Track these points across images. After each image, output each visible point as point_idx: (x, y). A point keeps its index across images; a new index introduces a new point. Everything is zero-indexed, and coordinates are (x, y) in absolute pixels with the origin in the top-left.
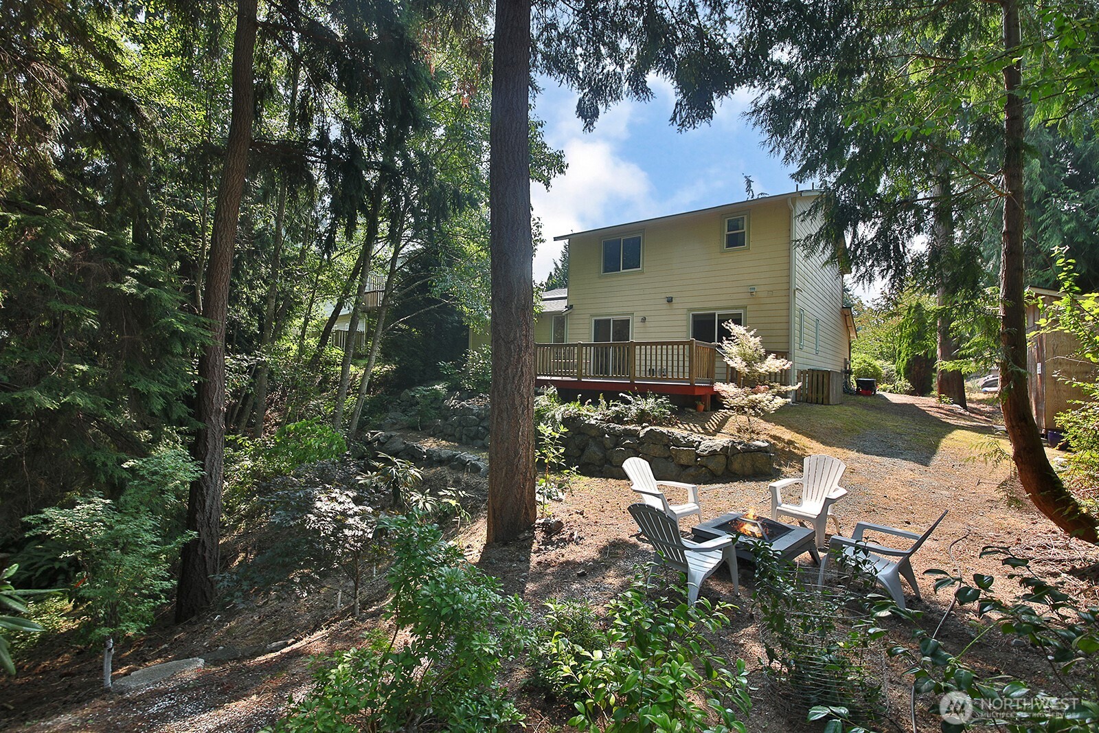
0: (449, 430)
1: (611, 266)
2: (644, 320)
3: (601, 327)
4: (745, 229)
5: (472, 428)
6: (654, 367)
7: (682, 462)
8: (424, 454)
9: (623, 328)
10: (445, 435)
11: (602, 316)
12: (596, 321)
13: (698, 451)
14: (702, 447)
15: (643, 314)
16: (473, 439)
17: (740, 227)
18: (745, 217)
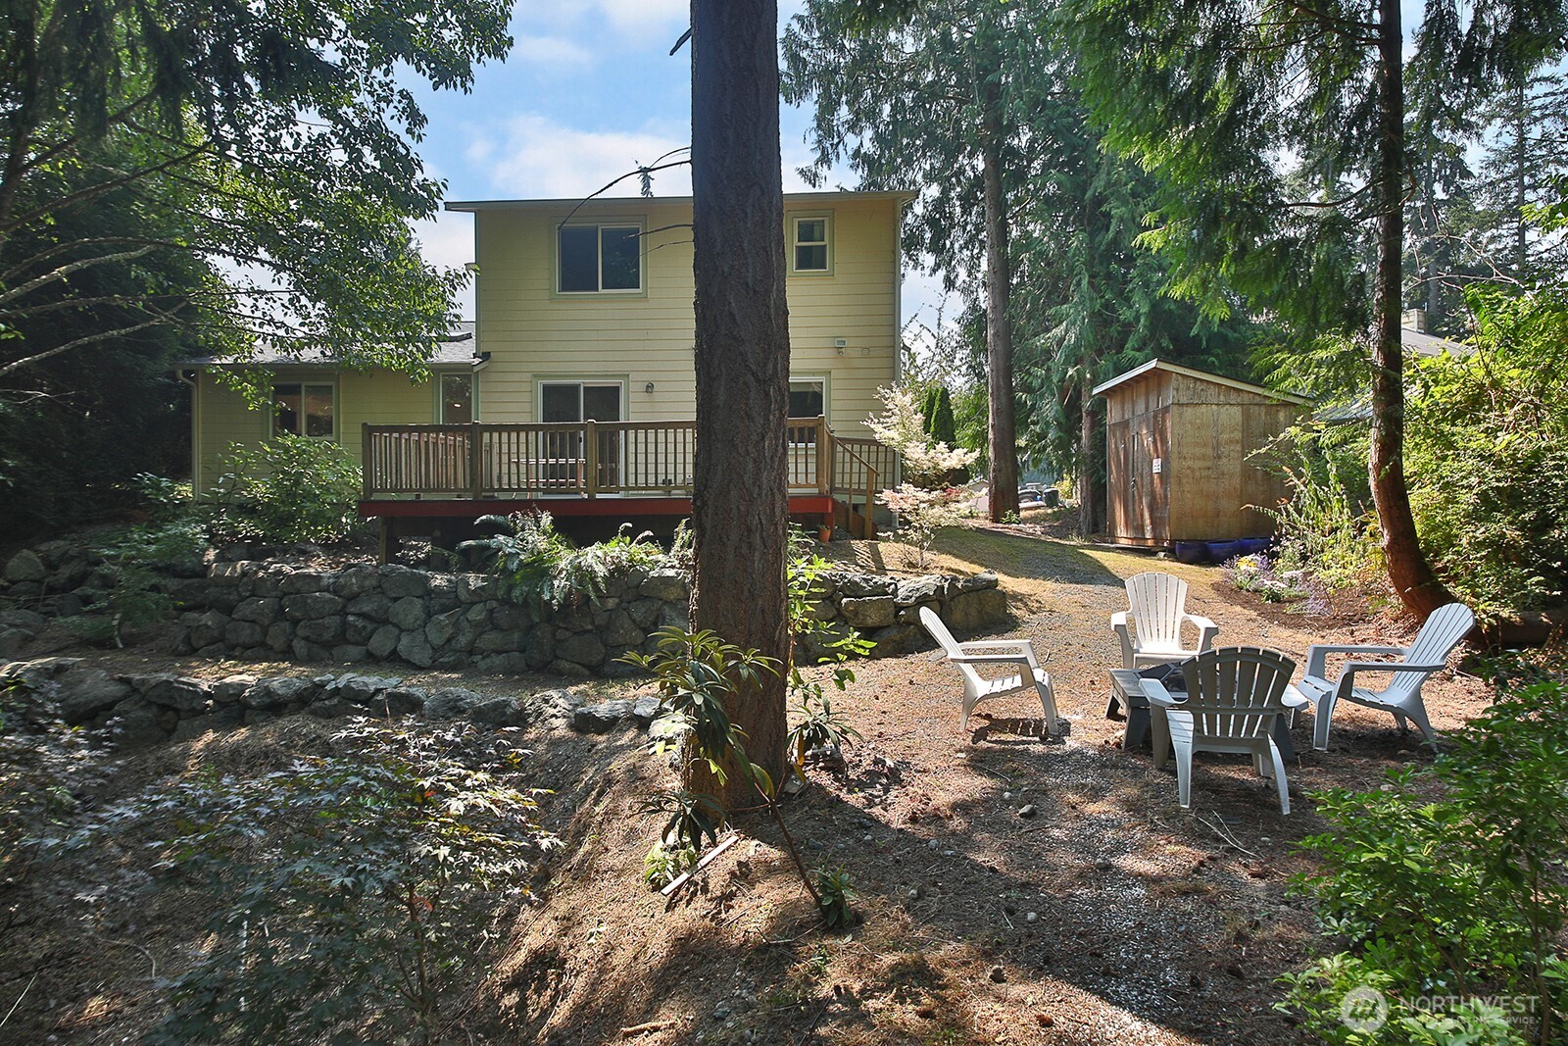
0: (246, 633)
1: (577, 277)
2: (650, 388)
3: (559, 399)
4: (826, 242)
5: (327, 621)
6: (671, 477)
7: (869, 622)
8: (208, 695)
9: (606, 399)
10: (233, 647)
11: (559, 377)
12: (546, 388)
13: (898, 600)
14: (902, 593)
15: (648, 377)
16: (328, 646)
17: (817, 235)
18: (827, 220)
